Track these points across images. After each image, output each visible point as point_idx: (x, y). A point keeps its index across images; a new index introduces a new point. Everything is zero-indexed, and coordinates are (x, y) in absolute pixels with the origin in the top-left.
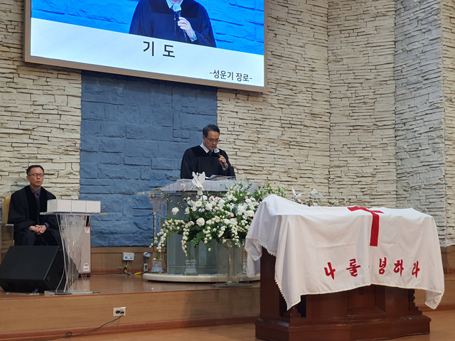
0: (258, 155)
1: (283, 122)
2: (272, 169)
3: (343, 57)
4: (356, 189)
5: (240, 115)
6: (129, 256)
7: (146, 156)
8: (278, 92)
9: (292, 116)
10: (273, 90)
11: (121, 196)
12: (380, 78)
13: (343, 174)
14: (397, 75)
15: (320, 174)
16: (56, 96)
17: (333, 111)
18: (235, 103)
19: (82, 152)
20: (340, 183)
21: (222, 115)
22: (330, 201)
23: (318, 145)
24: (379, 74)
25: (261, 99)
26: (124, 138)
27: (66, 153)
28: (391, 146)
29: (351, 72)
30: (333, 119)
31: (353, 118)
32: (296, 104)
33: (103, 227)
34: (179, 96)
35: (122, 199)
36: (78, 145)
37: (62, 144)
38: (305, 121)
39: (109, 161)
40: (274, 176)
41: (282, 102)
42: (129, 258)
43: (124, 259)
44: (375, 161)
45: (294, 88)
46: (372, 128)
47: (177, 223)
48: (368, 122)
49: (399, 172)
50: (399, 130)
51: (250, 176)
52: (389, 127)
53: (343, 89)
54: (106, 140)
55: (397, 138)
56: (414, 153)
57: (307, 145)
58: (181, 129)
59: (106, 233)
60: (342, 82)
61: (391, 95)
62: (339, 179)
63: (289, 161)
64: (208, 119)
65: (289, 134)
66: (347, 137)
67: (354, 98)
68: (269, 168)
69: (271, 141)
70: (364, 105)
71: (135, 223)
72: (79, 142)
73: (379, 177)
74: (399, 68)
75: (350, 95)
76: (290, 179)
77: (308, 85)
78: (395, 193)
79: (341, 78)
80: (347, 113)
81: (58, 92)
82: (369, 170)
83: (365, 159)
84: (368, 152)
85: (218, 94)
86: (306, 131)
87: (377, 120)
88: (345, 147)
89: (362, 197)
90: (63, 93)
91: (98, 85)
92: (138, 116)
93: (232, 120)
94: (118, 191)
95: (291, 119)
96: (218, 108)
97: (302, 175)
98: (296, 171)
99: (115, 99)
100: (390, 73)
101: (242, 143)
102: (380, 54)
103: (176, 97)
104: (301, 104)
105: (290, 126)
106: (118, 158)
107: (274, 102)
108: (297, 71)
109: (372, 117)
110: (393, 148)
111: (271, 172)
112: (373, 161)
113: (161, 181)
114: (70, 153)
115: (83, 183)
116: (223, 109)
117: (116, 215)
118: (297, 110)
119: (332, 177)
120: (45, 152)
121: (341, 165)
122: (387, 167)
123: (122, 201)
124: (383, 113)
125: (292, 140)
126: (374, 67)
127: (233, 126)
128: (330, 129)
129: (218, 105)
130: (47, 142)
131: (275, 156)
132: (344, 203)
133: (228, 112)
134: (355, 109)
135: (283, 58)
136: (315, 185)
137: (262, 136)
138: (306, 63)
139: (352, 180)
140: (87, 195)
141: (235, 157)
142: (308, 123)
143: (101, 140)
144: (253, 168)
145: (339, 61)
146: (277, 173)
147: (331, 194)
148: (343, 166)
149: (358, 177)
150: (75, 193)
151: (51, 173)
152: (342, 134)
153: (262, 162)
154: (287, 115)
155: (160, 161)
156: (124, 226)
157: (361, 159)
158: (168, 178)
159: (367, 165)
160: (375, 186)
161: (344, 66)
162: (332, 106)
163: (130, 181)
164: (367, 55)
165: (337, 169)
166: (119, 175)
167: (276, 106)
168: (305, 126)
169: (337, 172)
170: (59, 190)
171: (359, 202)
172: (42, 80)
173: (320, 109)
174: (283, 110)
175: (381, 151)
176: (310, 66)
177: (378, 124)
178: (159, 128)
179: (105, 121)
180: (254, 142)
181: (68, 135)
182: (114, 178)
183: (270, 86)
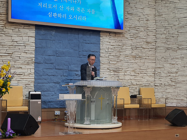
0: (120, 63)
1: (132, 46)
2: (127, 69)
3: (163, 14)
4: (168, 79)
5: (111, 44)
6: (57, 113)
7: (66, 64)
8: (130, 32)
9: (137, 43)
10: (128, 31)
11: (54, 84)
12: (181, 25)
13: (162, 72)
15: (150, 72)
16: (23, 37)
17: (158, 40)
18: (109, 38)
19: (35, 64)
20: (160, 76)
21: (103, 44)
22: (155, 84)
23: (149, 57)
24: (180, 22)
25: (122, 36)
26: (55, 56)
27: (28, 64)
28: (186, 58)
29: (166, 21)
30: (157, 45)
31: (167, 44)
32: (139, 37)
33: (45, 99)
35: (54, 85)
36: (33, 60)
37: (26, 60)
38: (143, 45)
39: (48, 68)
40: (128, 73)
41: (132, 36)
42: (58, 114)
43: (56, 114)
45: (138, 29)
46: (176, 49)
48: (175, 47)
51: (116, 73)
52: (185, 49)
53: (163, 30)
54: (47, 57)
57: (144, 57)
58: (83, 51)
59: (47, 102)
60: (162, 26)
62: (160, 74)
63: (135, 66)
64: (96, 46)
65: (135, 52)
66: (164, 54)
67: (168, 34)
68: (125, 69)
69: (127, 56)
70: (173, 38)
72: (34, 59)
73: (179, 73)
75: (166, 33)
76: (135, 74)
77: (145, 28)
79: (162, 24)
80: (164, 41)
81: (24, 35)
82: (174, 70)
83: (173, 64)
84: (174, 61)
85: (101, 33)
86: (144, 51)
87: (179, 45)
88: (163, 58)
89: (171, 83)
90: (26, 35)
91: (43, 31)
92: (62, 45)
93: (107, 46)
94: (52, 82)
95: (136, 45)
96: (101, 41)
97: (141, 72)
98: (139, 70)
99: (51, 38)
100: (186, 22)
101: (112, 57)
103: (81, 36)
104: (142, 37)
105: (136, 48)
106: (53, 66)
107: (128, 36)
108: (140, 21)
109: (176, 44)
111: (126, 71)
112: (176, 65)
113: (73, 77)
114: (30, 64)
115: (36, 78)
116: (103, 41)
117: (52, 93)
118: (139, 40)
119: (156, 73)
120: (18, 64)
121: (161, 67)
122: (183, 69)
123: (54, 87)
124: (182, 42)
125: (136, 55)
126: (178, 19)
127: (108, 49)
128: (155, 49)
129: (101, 39)
130: (19, 59)
131: (128, 63)
132: (162, 86)
133: (105, 42)
134: (168, 39)
135: (133, 15)
136: (148, 77)
137: (122, 54)
138: (144, 17)
139: (166, 74)
140: (38, 84)
141: (109, 64)
142: (144, 47)
143: (44, 58)
144: (118, 69)
145: (161, 16)
146: (129, 71)
147: (155, 81)
148: (162, 68)
149: (169, 73)
150: (32, 83)
151: (21, 74)
152: (161, 52)
153: (122, 66)
154: (134, 43)
155: (72, 67)
156: (55, 98)
157: (171, 64)
158: (76, 75)
159: (174, 67)
160: (177, 78)
161: (163, 18)
162: (157, 38)
163: (58, 77)
164: (175, 13)
165: (158, 69)
166: (53, 74)
167: (129, 39)
168: (143, 48)
169: (159, 71)
170: (24, 82)
171: (169, 85)
172: (17, 30)
173: (151, 40)
174: (133, 40)
175: (181, 61)
176: (146, 18)
177: (180, 47)
178: (72, 51)
179: (46, 48)
180: (118, 57)
181: (29, 56)
182: (50, 75)
183: (126, 29)
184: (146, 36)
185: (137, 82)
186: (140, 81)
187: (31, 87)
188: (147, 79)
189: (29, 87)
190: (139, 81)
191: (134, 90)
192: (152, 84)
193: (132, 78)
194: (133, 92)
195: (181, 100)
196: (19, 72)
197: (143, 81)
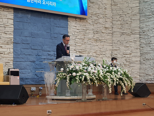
0: (84, 45)
1: (94, 31)
2: (90, 51)
3: (118, 3)
4: (123, 60)
5: (77, 28)
7: (40, 45)
8: (92, 18)
9: (98, 28)
10: (90, 17)
12: (133, 13)
13: (118, 53)
14: (141, 12)
15: (108, 53)
16: (3, 19)
17: (114, 26)
18: (75, 22)
19: (14, 44)
21: (70, 28)
23: (107, 41)
24: (133, 11)
25: (85, 21)
26: (31, 38)
27: (8, 44)
28: (138, 42)
29: (121, 10)
30: (114, 30)
31: (122, 29)
32: (99, 23)
33: (23, 76)
34: (53, 19)
35: (30, 64)
36: (12, 41)
37: (6, 40)
38: (103, 30)
39: (25, 48)
41: (94, 22)
42: (34, 90)
43: (32, 90)
44: (131, 48)
45: (98, 16)
46: (130, 34)
47: (63, 75)
48: (129, 32)
49: (141, 52)
50: (141, 35)
51: (81, 54)
52: (137, 34)
53: (118, 17)
54: (24, 38)
55: (140, 38)
56: (148, 45)
57: (103, 41)
59: (24, 79)
60: (117, 14)
61: (138, 20)
63: (96, 48)
64: (64, 30)
65: (96, 36)
66: (120, 38)
67: (123, 21)
68: (89, 51)
69: (89, 39)
70: (127, 24)
72: (13, 39)
73: (133, 54)
74: (142, 9)
75: (121, 20)
76: (97, 55)
77: (104, 15)
78: (139, 61)
79: (117, 12)
80: (120, 27)
81: (4, 17)
82: (129, 52)
83: (127, 47)
84: (128, 44)
85: (69, 18)
86: (103, 35)
87: (132, 30)
88: (119, 42)
89: (126, 63)
90: (6, 17)
92: (36, 28)
93: (74, 30)
94: (29, 60)
95: (97, 30)
96: (69, 25)
97: (101, 54)
98: (99, 52)
99: (27, 21)
100: (138, 11)
101: (78, 40)
102: (133, 2)
103: (52, 20)
104: (101, 23)
105: (97, 32)
107: (91, 22)
108: (99, 9)
109: (130, 29)
110: (139, 42)
112: (130, 48)
113: (46, 56)
114: (9, 44)
115: (15, 57)
116: (71, 25)
117: (28, 71)
118: (99, 26)
119: (113, 54)
122: (136, 50)
124: (134, 28)
125: (97, 38)
126: (131, 8)
127: (75, 33)
128: (112, 34)
129: (68, 23)
131: (91, 46)
133: (72, 27)
134: (123, 25)
135: (94, 3)
136: (107, 58)
137: (86, 37)
138: (103, 5)
139: (122, 56)
140: (16, 62)
141: (75, 46)
143: (22, 38)
144: (83, 51)
145: (116, 5)
146: (92, 53)
148: (118, 50)
149: (124, 54)
150: (11, 62)
151: (1, 53)
153: (86, 48)
154: (96, 28)
156: (31, 76)
157: (125, 47)
158: (49, 55)
159: (128, 49)
160: (131, 58)
161: (118, 7)
162: (113, 24)
163: (34, 56)
164: (128, 3)
165: (115, 51)
166: (29, 54)
167: (92, 24)
168: (102, 33)
173: (108, 26)
174: (94, 26)
175: (134, 44)
176: (104, 7)
177: (133, 32)
178: (45, 33)
179: (23, 30)
180: (83, 39)
181: (8, 36)
182: (27, 55)
183: (89, 16)
184: (104, 22)
186: (100, 61)
187: (11, 65)
190: (99, 61)
195: (135, 78)
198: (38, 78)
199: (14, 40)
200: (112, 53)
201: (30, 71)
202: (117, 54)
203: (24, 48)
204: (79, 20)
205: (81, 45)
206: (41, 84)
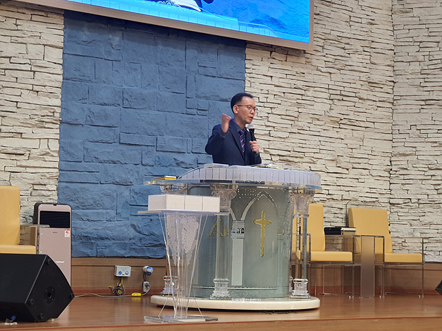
0: (297, 136)
1: (331, 92)
2: (316, 156)
3: (413, 6)
4: (428, 186)
5: (275, 81)
6: (124, 270)
7: (149, 132)
8: (326, 51)
9: (344, 85)
10: (319, 49)
11: (114, 187)
13: (410, 165)
15: (379, 165)
16: (29, 46)
17: (399, 79)
18: (269, 64)
19: (63, 125)
20: (406, 177)
21: (252, 80)
22: (392, 201)
23: (377, 125)
25: (303, 60)
26: (121, 107)
27: (41, 124)
29: (424, 26)
30: (399, 91)
31: (426, 89)
32: (350, 68)
33: (89, 230)
34: (195, 52)
35: (115, 191)
36: (57, 115)
37: (35, 112)
38: (360, 91)
39: (99, 139)
40: (319, 165)
41: (330, 65)
42: (124, 274)
43: (118, 275)
45: (347, 46)
53: (413, 50)
54: (96, 108)
57: (362, 124)
58: (197, 96)
59: (94, 238)
60: (411, 40)
62: (405, 172)
63: (338, 145)
64: (233, 85)
65: (339, 109)
66: (417, 115)
68: (312, 155)
69: (316, 117)
70: (441, 72)
71: (133, 226)
72: (59, 110)
75: (421, 58)
76: (339, 170)
77: (366, 43)
79: (410, 35)
80: (417, 82)
81: (32, 40)
83: (441, 145)
85: (247, 51)
86: (363, 106)
88: (414, 129)
89: (437, 196)
90: (38, 41)
91: (87, 33)
92: (139, 77)
93: (264, 87)
94: (111, 180)
95: (342, 88)
96: (247, 71)
97: (355, 166)
98: (348, 159)
99: (109, 53)
101: (278, 119)
103: (192, 53)
104: (356, 69)
105: (340, 98)
107: (321, 64)
108: (351, 23)
111: (315, 160)
113: (169, 168)
114: (46, 126)
115: (64, 167)
116: (254, 71)
117: (107, 213)
118: (349, 77)
119: (394, 168)
120: (13, 123)
121: (407, 153)
123: (115, 194)
125: (342, 117)
127: (266, 96)
128: (393, 103)
129: (247, 66)
130: (15, 109)
131: (321, 139)
132: (410, 204)
133: (259, 76)
134: (429, 76)
135: (334, 5)
136: (372, 180)
137: (304, 110)
138: (363, 12)
139: (423, 173)
140: (68, 184)
141: (267, 138)
142: (364, 95)
143: (89, 109)
144: (292, 154)
145: (407, 12)
146: (322, 161)
147: (392, 192)
148: (410, 155)
150: (52, 182)
151: (19, 152)
152: (410, 111)
153: (304, 146)
154: (336, 83)
155: (168, 140)
156: (118, 229)
157: (435, 145)
158: (178, 164)
161: (414, 19)
162: (397, 73)
163: (127, 166)
165: (401, 158)
166: (112, 158)
167: (323, 70)
168: (360, 99)
169: (402, 163)
170: (29, 177)
171: (432, 203)
172: (10, 24)
173: (381, 77)
174: (332, 75)
176: (368, 17)
178: (167, 94)
179: (96, 82)
180: (293, 118)
181: (43, 100)
182: (105, 162)
183: (316, 43)
184: (368, 66)
185: (343, 193)
186: (351, 189)
187: (49, 193)
188: (369, 185)
189: (44, 193)
190: (347, 189)
191: (336, 215)
192: (383, 199)
193: (330, 179)
194: (334, 219)
196: (14, 146)
197: (358, 189)
198: (142, 236)
199: (61, 114)
200: (391, 165)
201: (113, 213)
202: (406, 169)
203: (96, 140)
204: (282, 57)
205: (287, 135)
206: (148, 255)
